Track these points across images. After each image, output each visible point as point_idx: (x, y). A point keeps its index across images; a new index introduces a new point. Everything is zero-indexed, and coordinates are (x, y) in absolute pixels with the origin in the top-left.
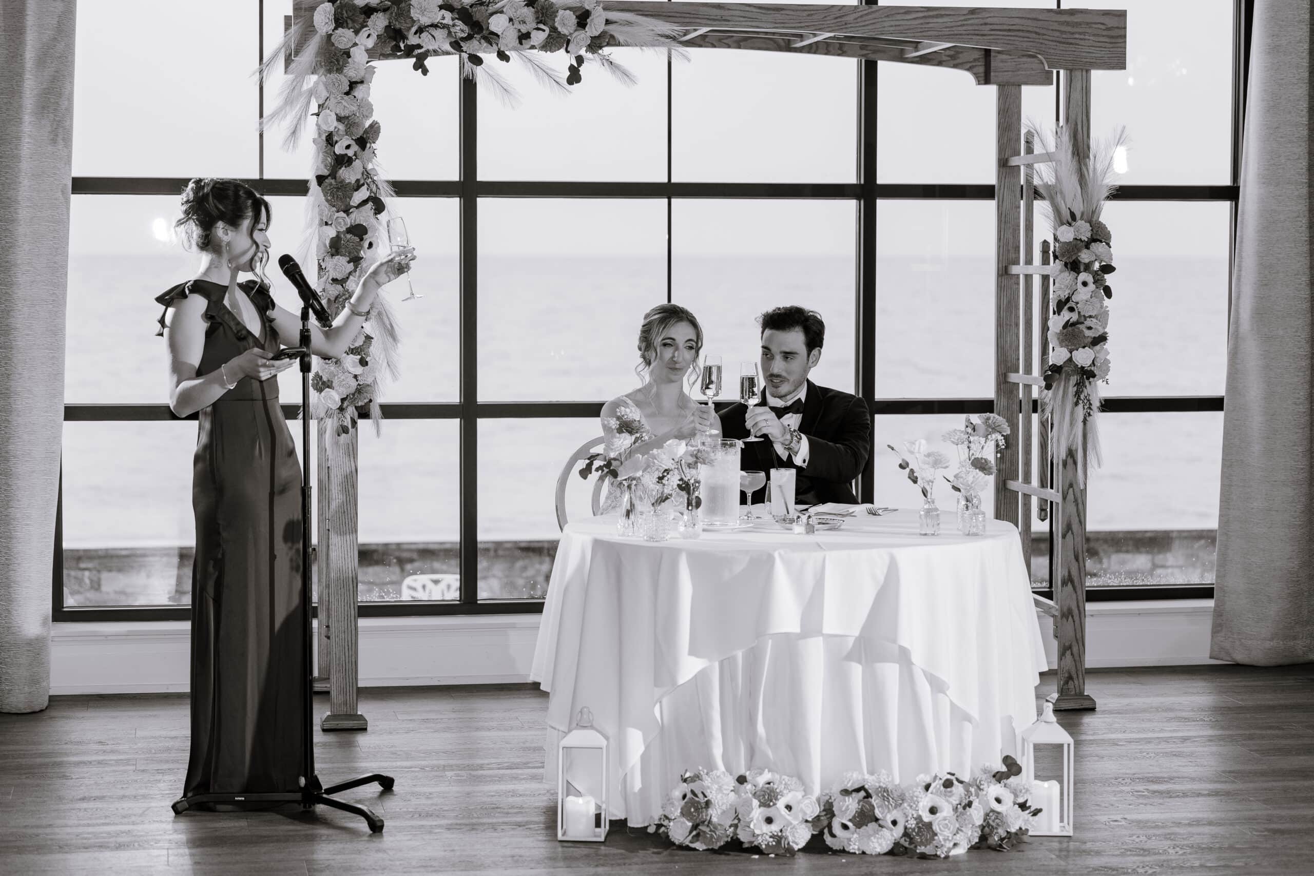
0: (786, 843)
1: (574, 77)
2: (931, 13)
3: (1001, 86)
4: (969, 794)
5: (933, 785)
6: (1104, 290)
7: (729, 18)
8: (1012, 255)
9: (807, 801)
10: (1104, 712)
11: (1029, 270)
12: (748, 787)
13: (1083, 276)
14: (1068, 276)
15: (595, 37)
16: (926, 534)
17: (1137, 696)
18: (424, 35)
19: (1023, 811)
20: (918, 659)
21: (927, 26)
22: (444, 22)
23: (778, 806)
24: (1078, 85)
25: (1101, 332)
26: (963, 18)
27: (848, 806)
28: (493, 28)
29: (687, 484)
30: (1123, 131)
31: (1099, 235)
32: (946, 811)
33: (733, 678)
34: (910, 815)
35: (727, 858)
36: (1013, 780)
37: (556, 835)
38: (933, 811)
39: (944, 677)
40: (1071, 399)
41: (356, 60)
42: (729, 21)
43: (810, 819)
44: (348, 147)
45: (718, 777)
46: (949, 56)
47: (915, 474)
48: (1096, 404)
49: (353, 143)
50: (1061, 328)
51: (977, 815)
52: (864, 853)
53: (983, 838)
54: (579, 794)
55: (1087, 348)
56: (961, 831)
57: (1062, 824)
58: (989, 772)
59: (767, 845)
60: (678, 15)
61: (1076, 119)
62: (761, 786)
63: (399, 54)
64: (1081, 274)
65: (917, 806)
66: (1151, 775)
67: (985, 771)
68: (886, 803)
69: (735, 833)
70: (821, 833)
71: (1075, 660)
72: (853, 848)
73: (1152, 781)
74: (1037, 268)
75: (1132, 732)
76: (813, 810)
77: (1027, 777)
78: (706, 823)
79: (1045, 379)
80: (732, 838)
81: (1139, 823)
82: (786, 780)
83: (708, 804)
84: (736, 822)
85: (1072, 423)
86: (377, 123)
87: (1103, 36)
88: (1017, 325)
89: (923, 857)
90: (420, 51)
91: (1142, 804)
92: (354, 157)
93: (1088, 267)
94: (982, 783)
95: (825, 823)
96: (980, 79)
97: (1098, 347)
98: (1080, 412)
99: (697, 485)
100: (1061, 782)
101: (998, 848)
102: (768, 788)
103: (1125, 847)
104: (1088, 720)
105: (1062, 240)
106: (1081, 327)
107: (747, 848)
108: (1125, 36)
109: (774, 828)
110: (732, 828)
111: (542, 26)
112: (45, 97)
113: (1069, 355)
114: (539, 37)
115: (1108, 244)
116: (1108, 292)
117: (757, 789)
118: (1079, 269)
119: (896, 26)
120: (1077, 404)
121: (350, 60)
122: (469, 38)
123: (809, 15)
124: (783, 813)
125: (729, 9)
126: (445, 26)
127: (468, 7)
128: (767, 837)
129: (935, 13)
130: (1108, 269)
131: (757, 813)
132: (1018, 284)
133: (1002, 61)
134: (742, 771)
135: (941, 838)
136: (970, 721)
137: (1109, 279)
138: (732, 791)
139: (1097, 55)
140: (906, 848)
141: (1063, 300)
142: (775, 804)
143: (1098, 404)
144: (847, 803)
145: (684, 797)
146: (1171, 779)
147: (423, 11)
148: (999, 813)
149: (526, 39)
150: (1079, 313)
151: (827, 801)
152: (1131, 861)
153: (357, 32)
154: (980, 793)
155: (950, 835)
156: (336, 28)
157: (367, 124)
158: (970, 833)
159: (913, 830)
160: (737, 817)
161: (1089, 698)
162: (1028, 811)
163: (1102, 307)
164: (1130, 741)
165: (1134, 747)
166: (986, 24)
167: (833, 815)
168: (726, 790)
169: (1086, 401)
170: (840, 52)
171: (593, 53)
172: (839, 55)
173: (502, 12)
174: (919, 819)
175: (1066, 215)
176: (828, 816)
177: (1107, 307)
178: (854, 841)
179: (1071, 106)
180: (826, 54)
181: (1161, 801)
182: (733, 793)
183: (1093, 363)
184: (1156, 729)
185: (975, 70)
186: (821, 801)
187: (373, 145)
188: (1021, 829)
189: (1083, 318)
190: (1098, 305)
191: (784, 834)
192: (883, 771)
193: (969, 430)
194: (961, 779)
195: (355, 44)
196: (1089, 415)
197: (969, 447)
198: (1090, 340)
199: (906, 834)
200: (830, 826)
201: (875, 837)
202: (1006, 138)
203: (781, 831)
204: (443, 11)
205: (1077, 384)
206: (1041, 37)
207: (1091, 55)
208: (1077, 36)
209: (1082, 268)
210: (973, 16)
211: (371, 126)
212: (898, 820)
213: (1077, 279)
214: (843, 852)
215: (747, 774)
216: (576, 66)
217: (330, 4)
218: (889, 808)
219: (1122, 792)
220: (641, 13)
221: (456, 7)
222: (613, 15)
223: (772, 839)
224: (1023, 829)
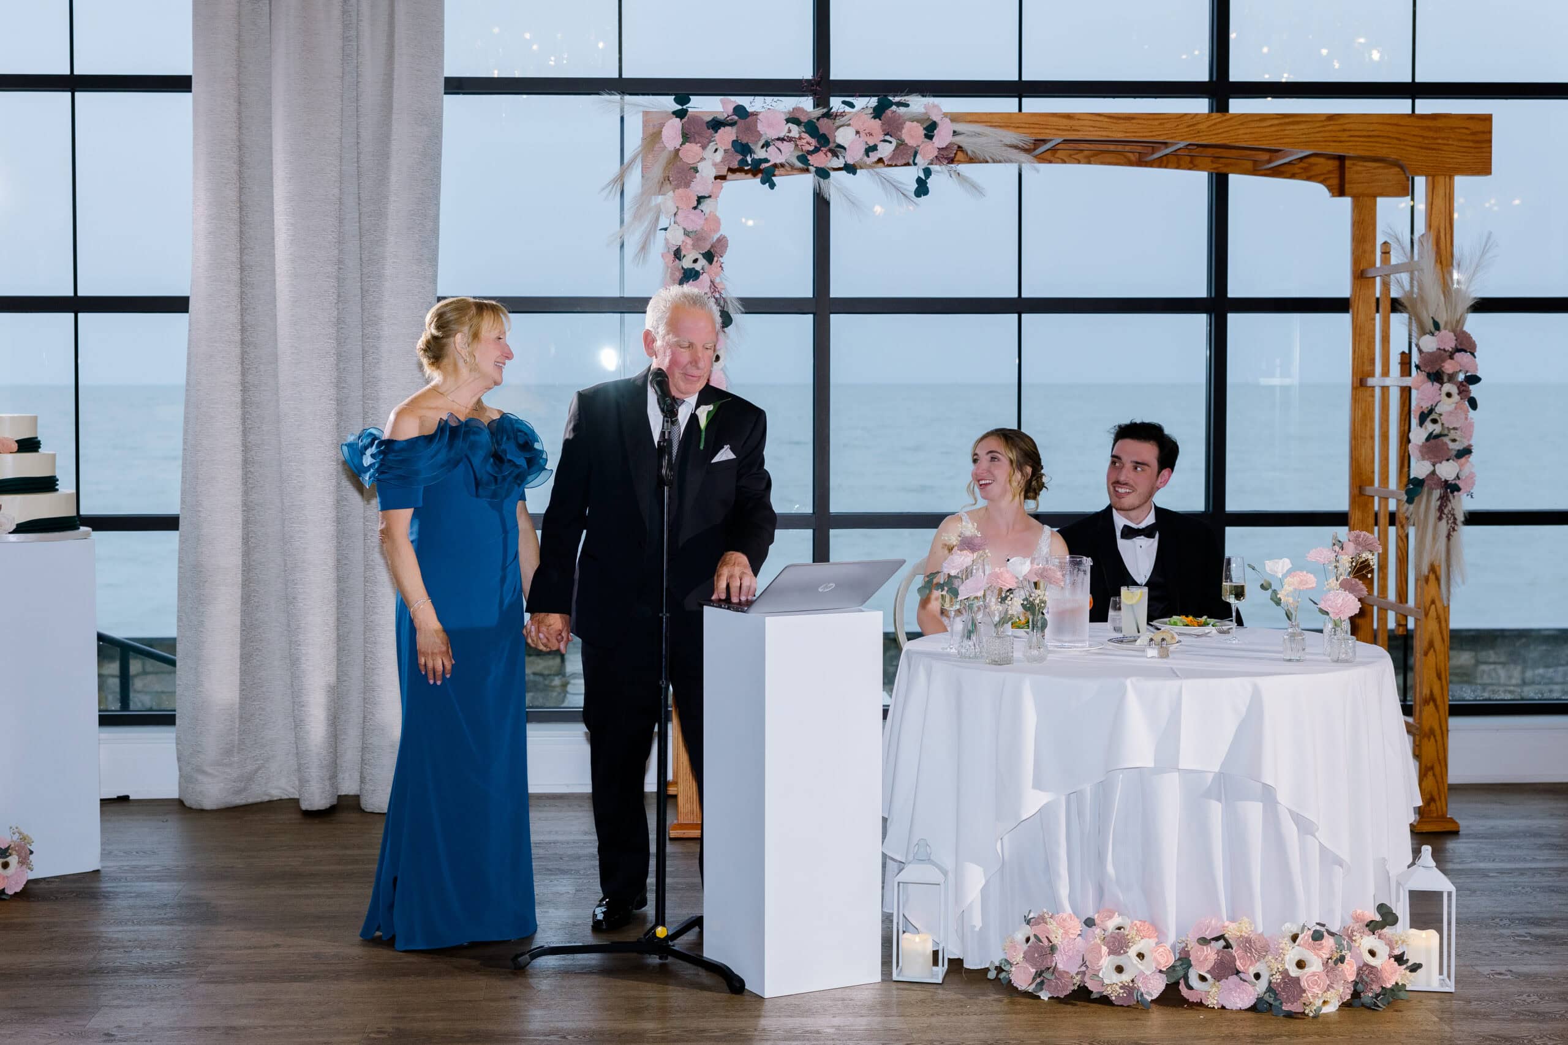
0: (1139, 994)
1: (922, 189)
2: (1287, 120)
3: (1356, 198)
4: (1341, 947)
5: (1300, 937)
6: (1468, 401)
7: (1078, 128)
8: (1367, 368)
9: (1161, 949)
10: (1468, 836)
11: (1388, 382)
12: (1098, 931)
13: (1448, 387)
14: (1431, 388)
15: (942, 148)
16: (1290, 660)
17: (1501, 818)
18: (771, 149)
19: (1400, 965)
20: (1284, 798)
21: (1282, 133)
22: (791, 135)
23: (1129, 954)
24: (1440, 191)
25: (1465, 444)
26: (1322, 124)
27: (1206, 956)
28: (840, 140)
29: (1032, 604)
30: (1489, 238)
31: (1465, 345)
32: (1315, 965)
33: (1080, 814)
34: (1276, 970)
35: (1074, 1009)
36: (1387, 931)
37: (891, 974)
38: (1300, 964)
39: (1310, 816)
40: (1433, 514)
41: (704, 175)
42: (1079, 131)
43: (1164, 969)
44: (695, 261)
45: (1064, 920)
46: (1302, 168)
47: (1278, 596)
48: (1461, 518)
49: (700, 257)
50: (1424, 440)
51: (1349, 971)
52: (1223, 1007)
53: (1356, 994)
54: (917, 931)
55: (1451, 461)
56: (1333, 988)
57: (1441, 977)
58: (1362, 921)
59: (1118, 997)
60: (1027, 126)
61: (1439, 225)
62: (1110, 931)
63: (746, 168)
64: (1445, 385)
65: (1282, 960)
66: (1531, 915)
67: (1357, 919)
68: (1249, 954)
69: (1083, 981)
70: (1177, 983)
71: (1437, 782)
72: (1211, 1002)
73: (1532, 923)
74: (1395, 379)
75: (1502, 861)
76: (1167, 959)
77: (1403, 928)
78: (1051, 970)
79: (1407, 493)
80: (1079, 986)
81: (1526, 976)
82: (1138, 925)
83: (1053, 949)
84: (1083, 969)
85: (1435, 539)
86: (724, 237)
87: (1467, 141)
88: (1372, 437)
89: (1290, 1015)
90: (767, 165)
91: (1526, 952)
92: (701, 271)
93: (1452, 378)
94: (1355, 933)
95: (1181, 973)
96: (1334, 191)
97: (1463, 460)
98: (1443, 526)
99: (1043, 605)
100: (1440, 931)
101: (1372, 1008)
102: (1118, 933)
103: (1516, 1009)
104: (1451, 845)
105: (1425, 349)
106: (1446, 440)
107: (1096, 999)
108: (1490, 141)
109: (1125, 978)
110: (1079, 976)
111: (888, 138)
112: (411, 219)
113: (1432, 468)
114: (886, 150)
115: (1473, 354)
116: (1473, 404)
117: (1106, 934)
118: (1442, 379)
119: (1251, 133)
120: (1440, 519)
121: (697, 174)
122: (817, 150)
123: (1160, 124)
124: (1135, 962)
125: (1079, 119)
126: (790, 140)
127: (815, 120)
128: (1118, 989)
129: (1291, 120)
130: (1474, 379)
131: (1106, 962)
132: (1373, 396)
133: (1357, 172)
134: (1090, 913)
135: (1309, 995)
136: (1341, 866)
137: (1474, 390)
138: (1079, 935)
139: (1459, 161)
140: (1271, 1005)
141: (1426, 412)
142: (1126, 952)
143: (1462, 519)
144: (1205, 953)
145: (1028, 940)
146: (1555, 922)
147: (770, 125)
148: (1373, 967)
149: (873, 151)
150: (1443, 424)
151: (1183, 949)
152: (1525, 1028)
153: (704, 147)
154: (1353, 944)
155: (1320, 992)
156: (683, 143)
157: (716, 237)
158: (1341, 990)
159: (1279, 985)
160: (1084, 963)
161: (1452, 821)
162: (1405, 966)
163: (1466, 418)
164: (1502, 872)
165: (1507, 879)
166: (1344, 130)
167: (1190, 965)
168: (1072, 934)
169: (1450, 516)
170: (1191, 166)
171: (940, 165)
172: (1190, 169)
173: (849, 125)
174: (1285, 973)
175: (1430, 325)
176: (1184, 966)
177: (1472, 418)
178: (1213, 994)
179: (1433, 212)
180: (1177, 168)
181: (1547, 949)
182: (1080, 937)
183: (1458, 477)
184: (1528, 858)
185: (1328, 183)
186: (1177, 948)
187: (720, 259)
188: (1397, 984)
189: (1446, 430)
190: (1463, 416)
191: (1136, 985)
192: (1245, 919)
193: (1337, 548)
194: (1333, 930)
195: (703, 159)
196: (1454, 530)
197: (1336, 567)
198: (1454, 453)
199: (1270, 989)
200: (1186, 978)
201: (1236, 992)
202: (1360, 250)
203: (1133, 981)
204: (790, 125)
205: (1441, 498)
206: (1402, 143)
207: (1455, 160)
208: (1440, 141)
209: (1445, 379)
210: (1332, 123)
211: (719, 240)
212: (1261, 973)
213: (1440, 390)
214: (1200, 1004)
215: (1096, 916)
216: (924, 178)
217: (678, 119)
218: (1251, 960)
219: (1501, 936)
220: (989, 124)
221: (802, 120)
222: (959, 127)
223: (1122, 991)
224: (1400, 984)
